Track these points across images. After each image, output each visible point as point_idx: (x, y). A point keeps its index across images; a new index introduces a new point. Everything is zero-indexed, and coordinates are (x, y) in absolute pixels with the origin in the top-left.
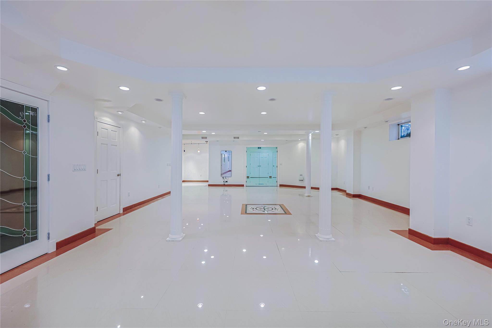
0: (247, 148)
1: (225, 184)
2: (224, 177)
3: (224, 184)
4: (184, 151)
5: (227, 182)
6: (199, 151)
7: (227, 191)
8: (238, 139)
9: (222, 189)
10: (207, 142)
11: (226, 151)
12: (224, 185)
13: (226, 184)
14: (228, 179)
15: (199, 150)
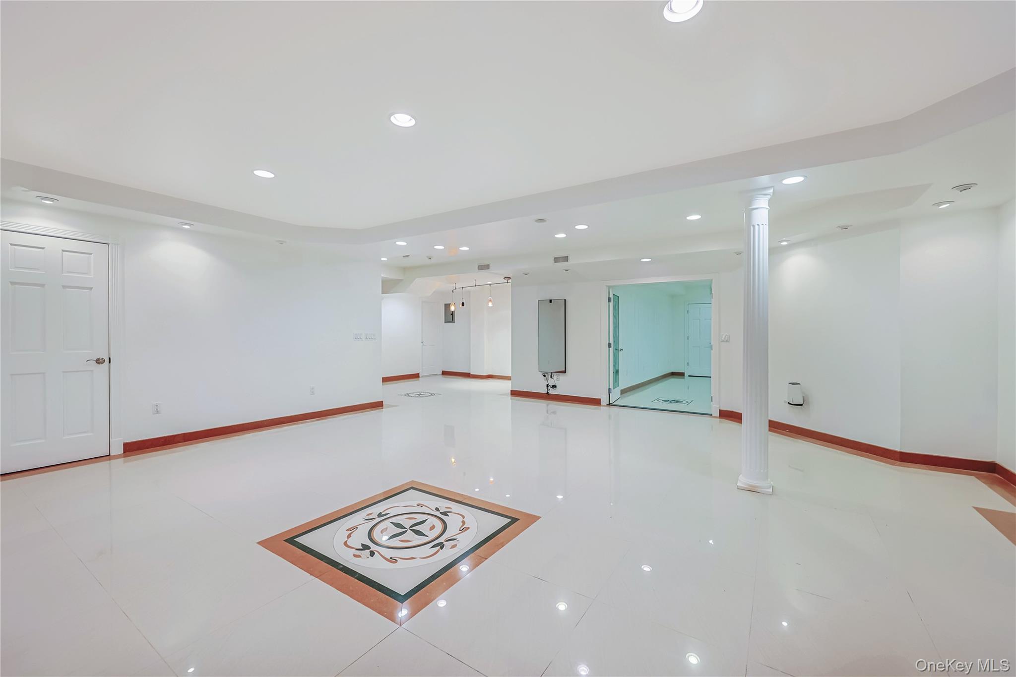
0: (612, 287)
1: (550, 392)
2: (546, 373)
3: (548, 392)
4: (463, 304)
5: (554, 387)
6: (490, 304)
7: (554, 413)
8: (566, 263)
9: (542, 404)
10: (509, 278)
11: (551, 301)
12: (547, 396)
13: (552, 392)
14: (558, 379)
15: (490, 301)
